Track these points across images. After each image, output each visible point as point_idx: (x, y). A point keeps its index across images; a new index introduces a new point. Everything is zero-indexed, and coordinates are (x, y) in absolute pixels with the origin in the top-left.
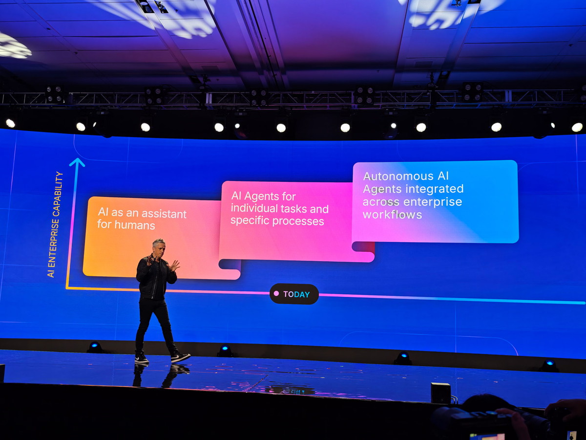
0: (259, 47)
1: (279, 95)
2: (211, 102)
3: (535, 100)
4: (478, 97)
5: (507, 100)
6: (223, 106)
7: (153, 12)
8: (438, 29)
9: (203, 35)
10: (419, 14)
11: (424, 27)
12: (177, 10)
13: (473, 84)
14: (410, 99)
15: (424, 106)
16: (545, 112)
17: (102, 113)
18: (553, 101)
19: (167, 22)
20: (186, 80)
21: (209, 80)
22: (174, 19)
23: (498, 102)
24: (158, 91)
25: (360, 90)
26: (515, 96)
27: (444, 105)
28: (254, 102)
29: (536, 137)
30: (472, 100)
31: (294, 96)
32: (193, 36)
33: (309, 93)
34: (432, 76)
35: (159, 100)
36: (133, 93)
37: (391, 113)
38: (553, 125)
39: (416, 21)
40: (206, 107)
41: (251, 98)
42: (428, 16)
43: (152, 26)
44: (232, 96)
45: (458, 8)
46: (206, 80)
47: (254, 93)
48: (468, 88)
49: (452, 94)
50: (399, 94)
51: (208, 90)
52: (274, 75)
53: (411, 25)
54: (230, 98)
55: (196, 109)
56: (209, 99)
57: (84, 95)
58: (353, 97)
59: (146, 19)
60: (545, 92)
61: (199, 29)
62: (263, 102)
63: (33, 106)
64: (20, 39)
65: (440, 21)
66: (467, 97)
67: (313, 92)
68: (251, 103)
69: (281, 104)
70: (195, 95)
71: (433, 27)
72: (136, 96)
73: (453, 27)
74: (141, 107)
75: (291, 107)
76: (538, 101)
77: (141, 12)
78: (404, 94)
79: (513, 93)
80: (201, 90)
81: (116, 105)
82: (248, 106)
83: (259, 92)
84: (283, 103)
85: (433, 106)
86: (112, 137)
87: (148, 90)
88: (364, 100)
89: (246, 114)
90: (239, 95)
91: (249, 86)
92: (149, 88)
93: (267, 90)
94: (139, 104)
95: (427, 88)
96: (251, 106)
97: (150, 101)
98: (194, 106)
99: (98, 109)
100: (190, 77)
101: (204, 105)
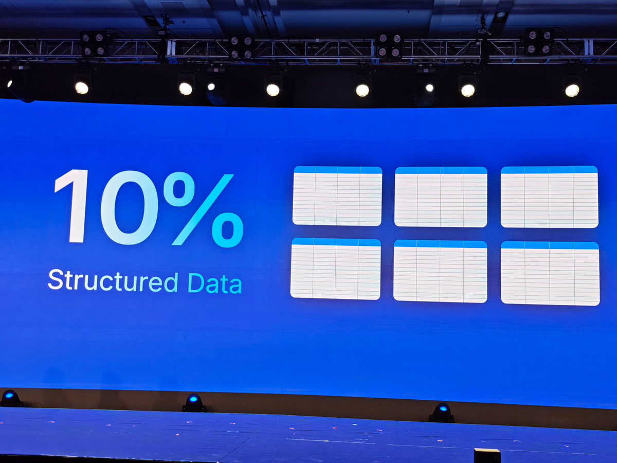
1: (269, 44)
2: (174, 53)
4: (546, 49)
5: (586, 53)
6: (191, 59)
13: (540, 31)
14: (453, 50)
15: (472, 60)
17: (20, 68)
20: (140, 22)
21: (172, 22)
23: (575, 57)
24: (99, 38)
25: (383, 38)
26: (598, 47)
27: (501, 58)
28: (235, 54)
30: (538, 52)
31: (290, 45)
33: (312, 41)
34: (483, 19)
35: (100, 51)
36: (63, 40)
37: (426, 71)
40: (167, 60)
41: (231, 47)
44: (204, 44)
46: (167, 21)
47: (235, 41)
48: (533, 35)
49: (511, 44)
50: (438, 44)
51: (168, 36)
52: (263, 16)
54: (201, 47)
55: (153, 62)
56: (171, 49)
58: (373, 48)
62: (248, 54)
66: (531, 49)
67: (317, 40)
68: (230, 55)
69: (273, 57)
70: (152, 44)
72: (70, 44)
74: (76, 59)
75: (287, 61)
78: (444, 44)
79: (595, 43)
80: (161, 37)
81: (40, 57)
82: (225, 59)
83: (241, 40)
84: (276, 55)
85: (485, 60)
86: (35, 102)
87: (85, 36)
88: (389, 52)
89: (223, 70)
90: (214, 43)
91: (227, 30)
92: (86, 33)
93: (253, 37)
94: (72, 56)
95: (477, 36)
96: (231, 58)
97: (88, 51)
98: (149, 59)
99: (14, 61)
100: (145, 17)
101: (164, 57)
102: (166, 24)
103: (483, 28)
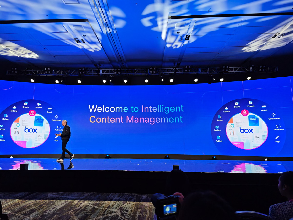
0: (117, 54)
1: (124, 70)
2: (101, 73)
3: (208, 71)
4: (190, 70)
5: (199, 71)
6: (106, 74)
7: (80, 43)
8: (176, 48)
9: (98, 50)
10: (169, 43)
11: (171, 48)
12: (88, 42)
13: (188, 66)
14: (168, 71)
15: (172, 73)
16: (211, 75)
17: (64, 77)
18: (214, 72)
19: (85, 46)
20: (93, 66)
21: (101, 65)
22: (87, 45)
23: (196, 72)
24: (83, 69)
25: (151, 68)
26: (202, 70)
27: (179, 73)
28: (116, 73)
29: (208, 83)
30: (188, 71)
31: (129, 70)
32: (95, 51)
33: (134, 69)
34: (175, 64)
35: (84, 72)
36: (75, 70)
37: (162, 76)
38: (214, 79)
39: (168, 46)
40: (100, 74)
41: (115, 71)
42: (172, 44)
43: (80, 47)
44: (108, 70)
45: (182, 41)
47: (116, 70)
48: (186, 67)
49: (181, 69)
50: (164, 70)
51: (100, 69)
52: (123, 64)
53: (167, 47)
54: (108, 71)
55: (97, 75)
56: (101, 72)
57: (58, 71)
58: (149, 71)
59: (78, 45)
60: (211, 68)
61: (96, 48)
62: (119, 73)
63: (40, 75)
64: (35, 52)
65: (176, 46)
66: (186, 71)
67: (136, 69)
68: (115, 73)
70: (96, 71)
71: (174, 48)
73: (181, 47)
74: (78, 75)
75: (129, 74)
77: (76, 43)
78: (166, 70)
79: (201, 69)
80: (98, 69)
81: (69, 74)
82: (114, 74)
83: (117, 70)
84: (126, 73)
85: (175, 73)
86: (68, 85)
87: (80, 69)
88: (153, 72)
89: (113, 77)
90: (111, 70)
91: (114, 67)
92: (80, 68)
93: (120, 68)
94: (77, 74)
95: (173, 68)
96: (115, 74)
97: (81, 73)
98: (96, 74)
99: (63, 75)
100: (94, 64)
101: (99, 74)
102: (99, 66)
103: (175, 66)
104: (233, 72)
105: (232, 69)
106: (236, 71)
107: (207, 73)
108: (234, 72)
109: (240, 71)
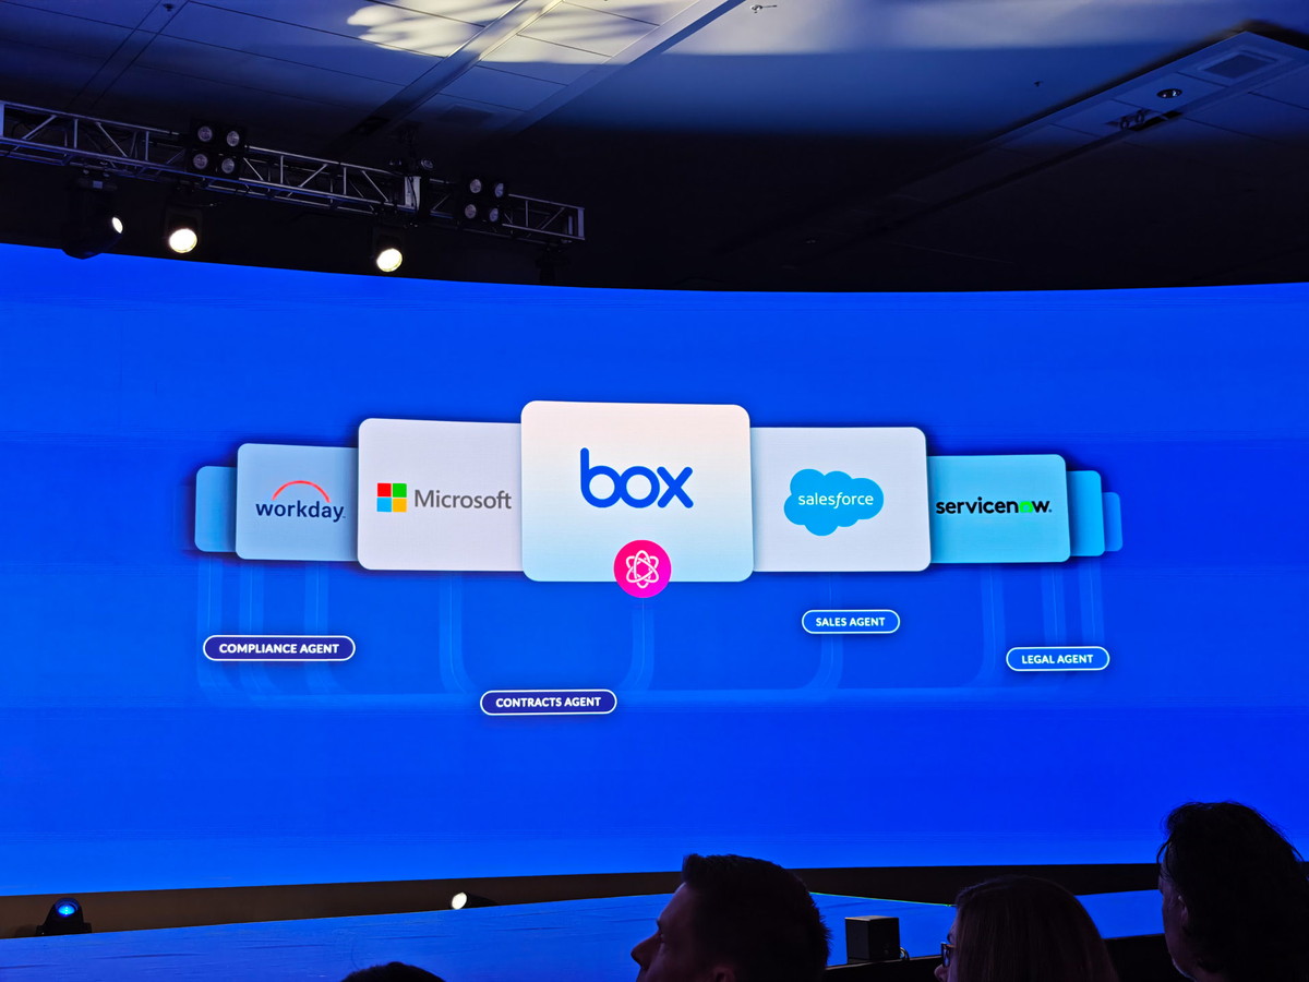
3: (70, 145)
16: (98, 184)
18: (121, 155)
29: (70, 252)
38: (117, 225)
60: (99, 124)
76: (78, 148)
104: (274, 191)
105: (268, 165)
106: (300, 188)
107: (58, 155)
108: (284, 193)
109: (331, 195)
